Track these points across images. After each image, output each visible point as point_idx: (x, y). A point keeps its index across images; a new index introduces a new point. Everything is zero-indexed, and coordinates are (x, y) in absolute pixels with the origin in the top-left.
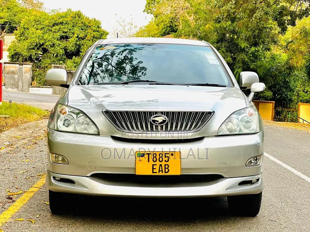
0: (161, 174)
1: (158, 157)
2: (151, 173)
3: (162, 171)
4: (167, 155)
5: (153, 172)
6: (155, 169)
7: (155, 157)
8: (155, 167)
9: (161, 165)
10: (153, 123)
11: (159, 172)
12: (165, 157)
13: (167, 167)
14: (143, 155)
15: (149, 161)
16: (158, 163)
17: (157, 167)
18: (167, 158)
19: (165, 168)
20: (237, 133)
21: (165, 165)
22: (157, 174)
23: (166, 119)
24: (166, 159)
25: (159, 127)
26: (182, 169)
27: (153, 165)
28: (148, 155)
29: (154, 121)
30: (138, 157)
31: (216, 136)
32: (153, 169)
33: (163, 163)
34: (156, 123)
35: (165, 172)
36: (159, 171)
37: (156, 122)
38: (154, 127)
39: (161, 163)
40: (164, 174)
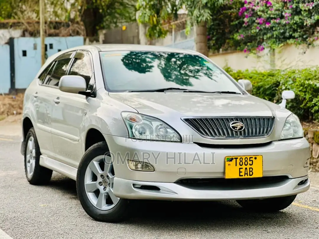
0: (246, 177)
1: (244, 161)
2: (238, 177)
3: (247, 174)
4: (251, 159)
5: (240, 176)
6: (242, 172)
7: (242, 161)
8: (241, 170)
9: (246, 168)
10: (233, 129)
11: (245, 176)
12: (250, 161)
13: (251, 170)
14: (231, 160)
15: (236, 165)
16: (244, 167)
17: (243, 170)
18: (251, 161)
19: (250, 171)
20: (291, 137)
21: (250, 168)
22: (243, 177)
23: (242, 125)
24: (251, 163)
25: (239, 133)
26: (263, 172)
27: (240, 169)
28: (235, 159)
29: (234, 127)
30: (227, 161)
31: (279, 140)
32: (240, 172)
33: (248, 167)
34: (236, 130)
35: (250, 175)
36: (245, 174)
37: (236, 128)
38: (234, 133)
39: (246, 167)
40: (249, 177)
